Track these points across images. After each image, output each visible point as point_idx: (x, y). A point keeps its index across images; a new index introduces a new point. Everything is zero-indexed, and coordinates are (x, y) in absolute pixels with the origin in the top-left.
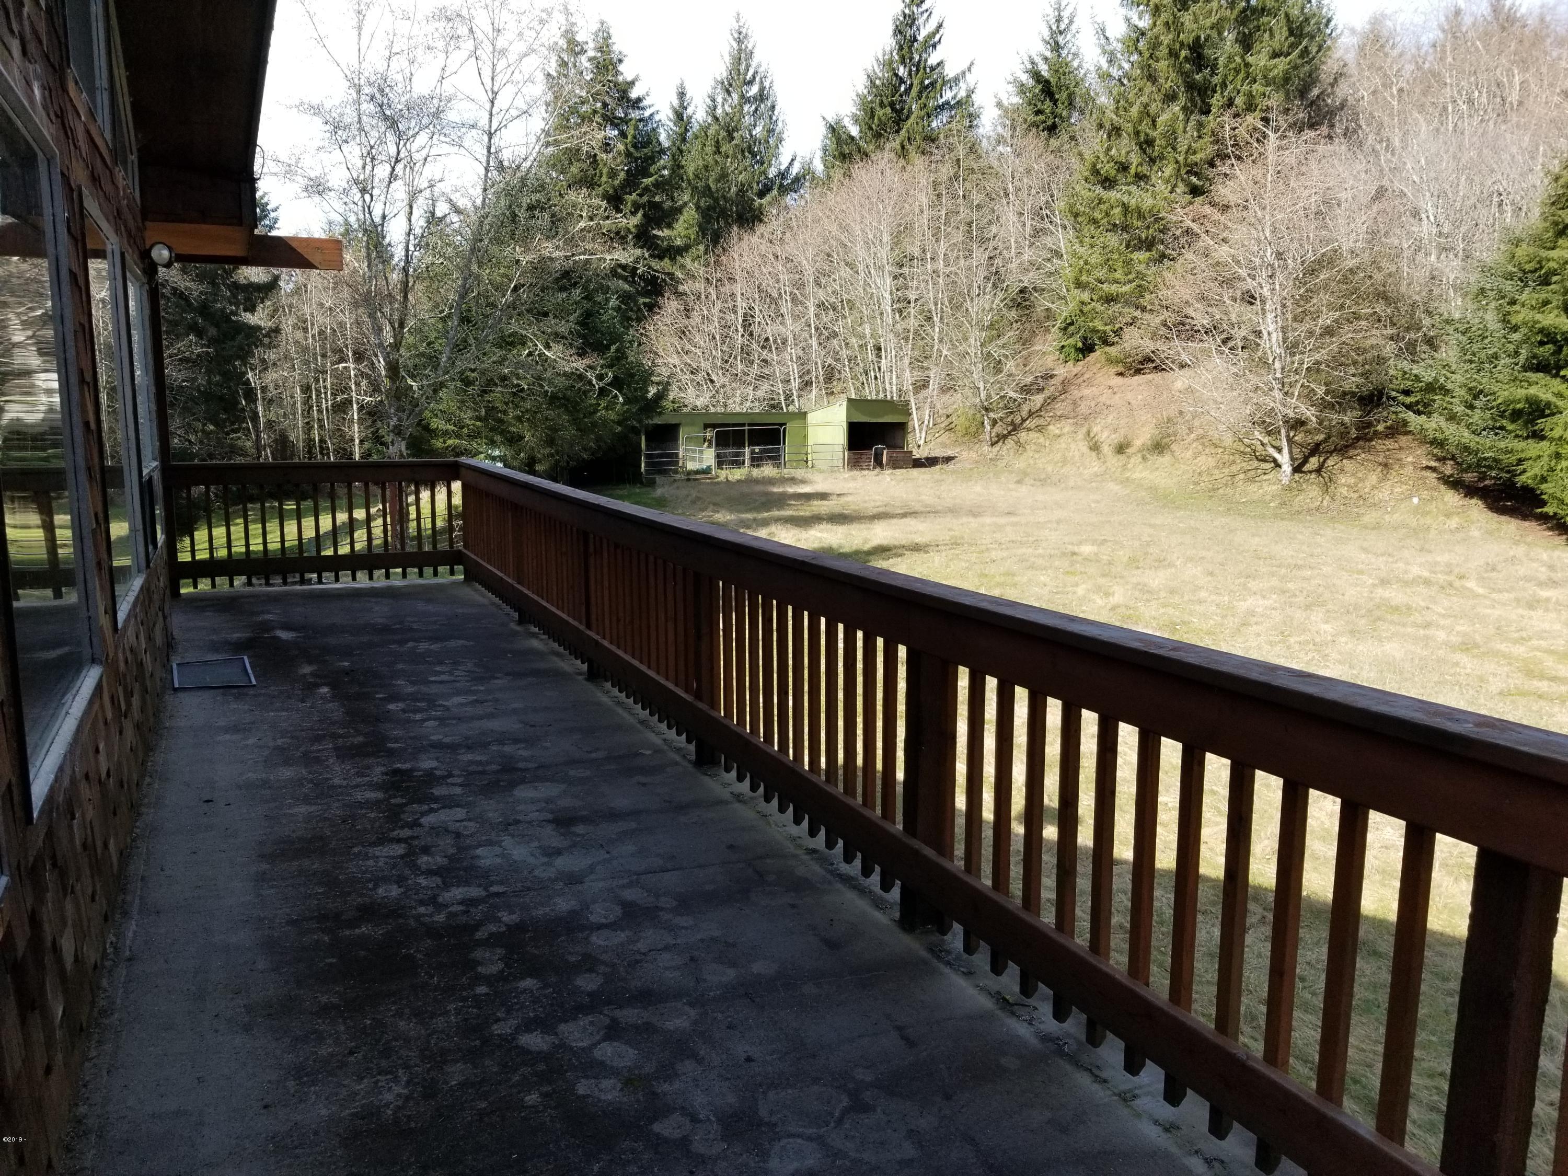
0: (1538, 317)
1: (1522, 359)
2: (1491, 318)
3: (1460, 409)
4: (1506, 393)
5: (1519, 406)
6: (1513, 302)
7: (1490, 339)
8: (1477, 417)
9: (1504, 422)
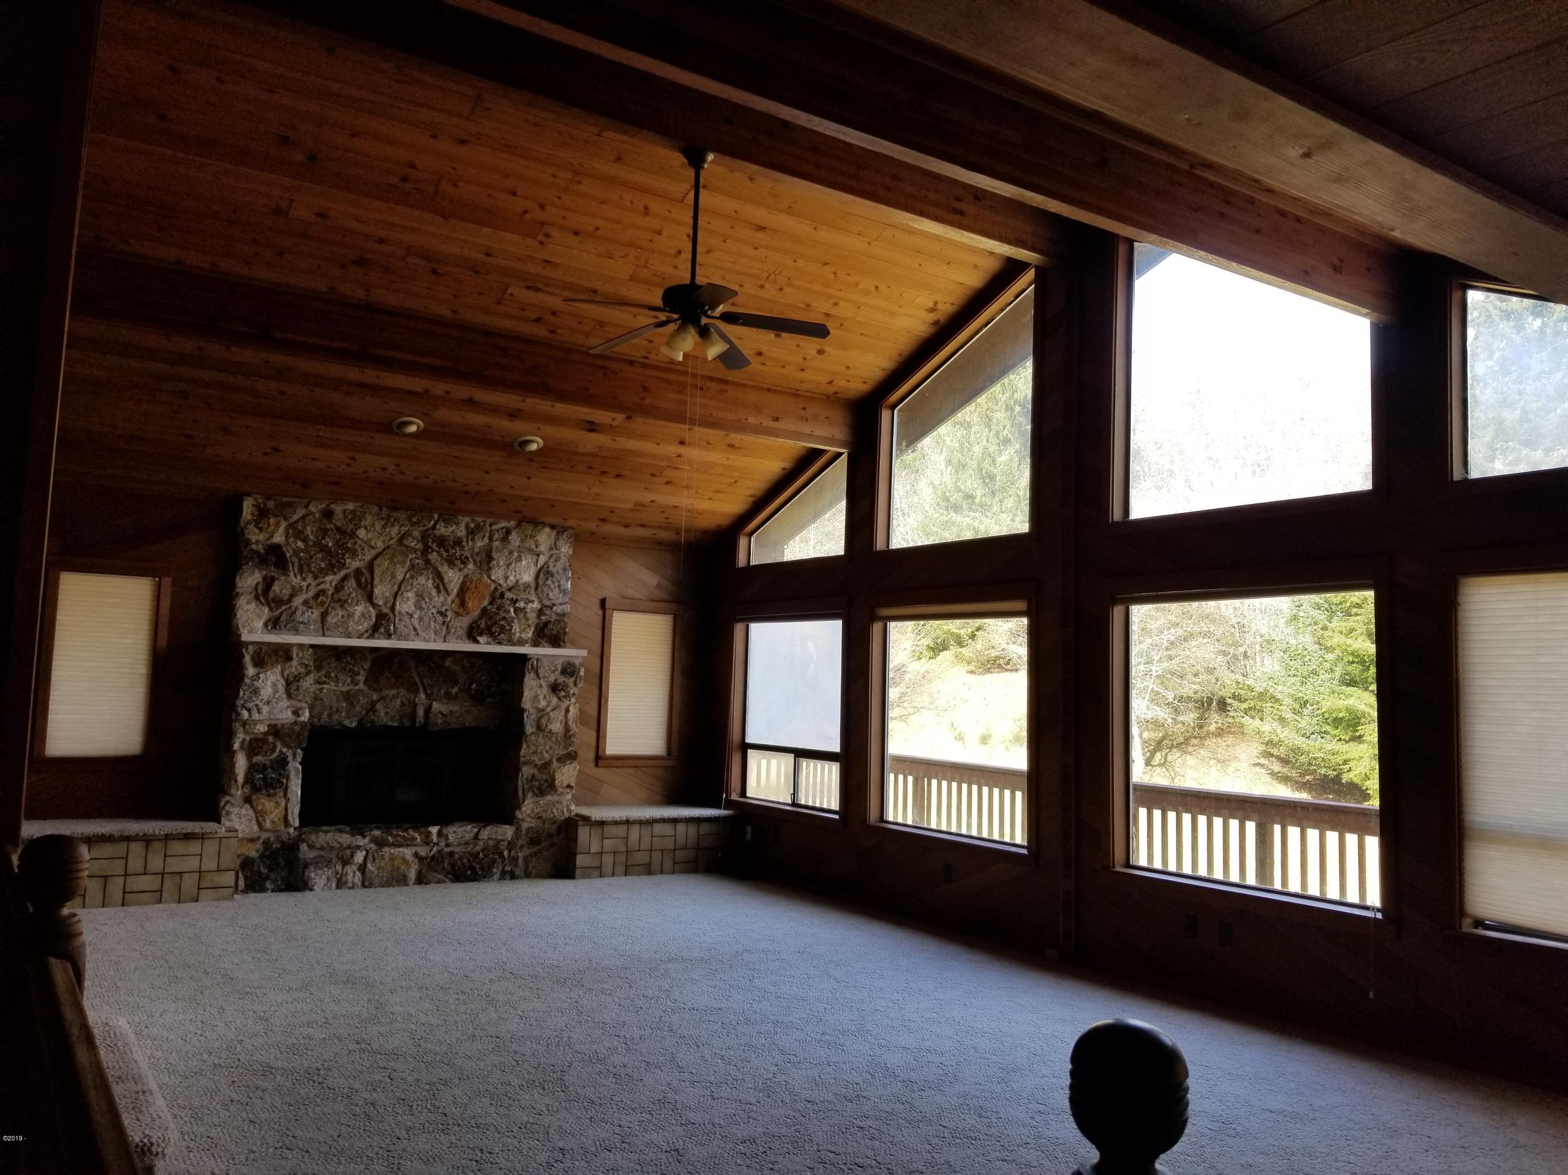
0: (1349, 641)
1: (1337, 675)
2: (1307, 640)
3: (1289, 715)
4: (1328, 704)
5: (1341, 715)
6: (1325, 628)
7: (1308, 657)
8: (1304, 723)
9: (1328, 728)
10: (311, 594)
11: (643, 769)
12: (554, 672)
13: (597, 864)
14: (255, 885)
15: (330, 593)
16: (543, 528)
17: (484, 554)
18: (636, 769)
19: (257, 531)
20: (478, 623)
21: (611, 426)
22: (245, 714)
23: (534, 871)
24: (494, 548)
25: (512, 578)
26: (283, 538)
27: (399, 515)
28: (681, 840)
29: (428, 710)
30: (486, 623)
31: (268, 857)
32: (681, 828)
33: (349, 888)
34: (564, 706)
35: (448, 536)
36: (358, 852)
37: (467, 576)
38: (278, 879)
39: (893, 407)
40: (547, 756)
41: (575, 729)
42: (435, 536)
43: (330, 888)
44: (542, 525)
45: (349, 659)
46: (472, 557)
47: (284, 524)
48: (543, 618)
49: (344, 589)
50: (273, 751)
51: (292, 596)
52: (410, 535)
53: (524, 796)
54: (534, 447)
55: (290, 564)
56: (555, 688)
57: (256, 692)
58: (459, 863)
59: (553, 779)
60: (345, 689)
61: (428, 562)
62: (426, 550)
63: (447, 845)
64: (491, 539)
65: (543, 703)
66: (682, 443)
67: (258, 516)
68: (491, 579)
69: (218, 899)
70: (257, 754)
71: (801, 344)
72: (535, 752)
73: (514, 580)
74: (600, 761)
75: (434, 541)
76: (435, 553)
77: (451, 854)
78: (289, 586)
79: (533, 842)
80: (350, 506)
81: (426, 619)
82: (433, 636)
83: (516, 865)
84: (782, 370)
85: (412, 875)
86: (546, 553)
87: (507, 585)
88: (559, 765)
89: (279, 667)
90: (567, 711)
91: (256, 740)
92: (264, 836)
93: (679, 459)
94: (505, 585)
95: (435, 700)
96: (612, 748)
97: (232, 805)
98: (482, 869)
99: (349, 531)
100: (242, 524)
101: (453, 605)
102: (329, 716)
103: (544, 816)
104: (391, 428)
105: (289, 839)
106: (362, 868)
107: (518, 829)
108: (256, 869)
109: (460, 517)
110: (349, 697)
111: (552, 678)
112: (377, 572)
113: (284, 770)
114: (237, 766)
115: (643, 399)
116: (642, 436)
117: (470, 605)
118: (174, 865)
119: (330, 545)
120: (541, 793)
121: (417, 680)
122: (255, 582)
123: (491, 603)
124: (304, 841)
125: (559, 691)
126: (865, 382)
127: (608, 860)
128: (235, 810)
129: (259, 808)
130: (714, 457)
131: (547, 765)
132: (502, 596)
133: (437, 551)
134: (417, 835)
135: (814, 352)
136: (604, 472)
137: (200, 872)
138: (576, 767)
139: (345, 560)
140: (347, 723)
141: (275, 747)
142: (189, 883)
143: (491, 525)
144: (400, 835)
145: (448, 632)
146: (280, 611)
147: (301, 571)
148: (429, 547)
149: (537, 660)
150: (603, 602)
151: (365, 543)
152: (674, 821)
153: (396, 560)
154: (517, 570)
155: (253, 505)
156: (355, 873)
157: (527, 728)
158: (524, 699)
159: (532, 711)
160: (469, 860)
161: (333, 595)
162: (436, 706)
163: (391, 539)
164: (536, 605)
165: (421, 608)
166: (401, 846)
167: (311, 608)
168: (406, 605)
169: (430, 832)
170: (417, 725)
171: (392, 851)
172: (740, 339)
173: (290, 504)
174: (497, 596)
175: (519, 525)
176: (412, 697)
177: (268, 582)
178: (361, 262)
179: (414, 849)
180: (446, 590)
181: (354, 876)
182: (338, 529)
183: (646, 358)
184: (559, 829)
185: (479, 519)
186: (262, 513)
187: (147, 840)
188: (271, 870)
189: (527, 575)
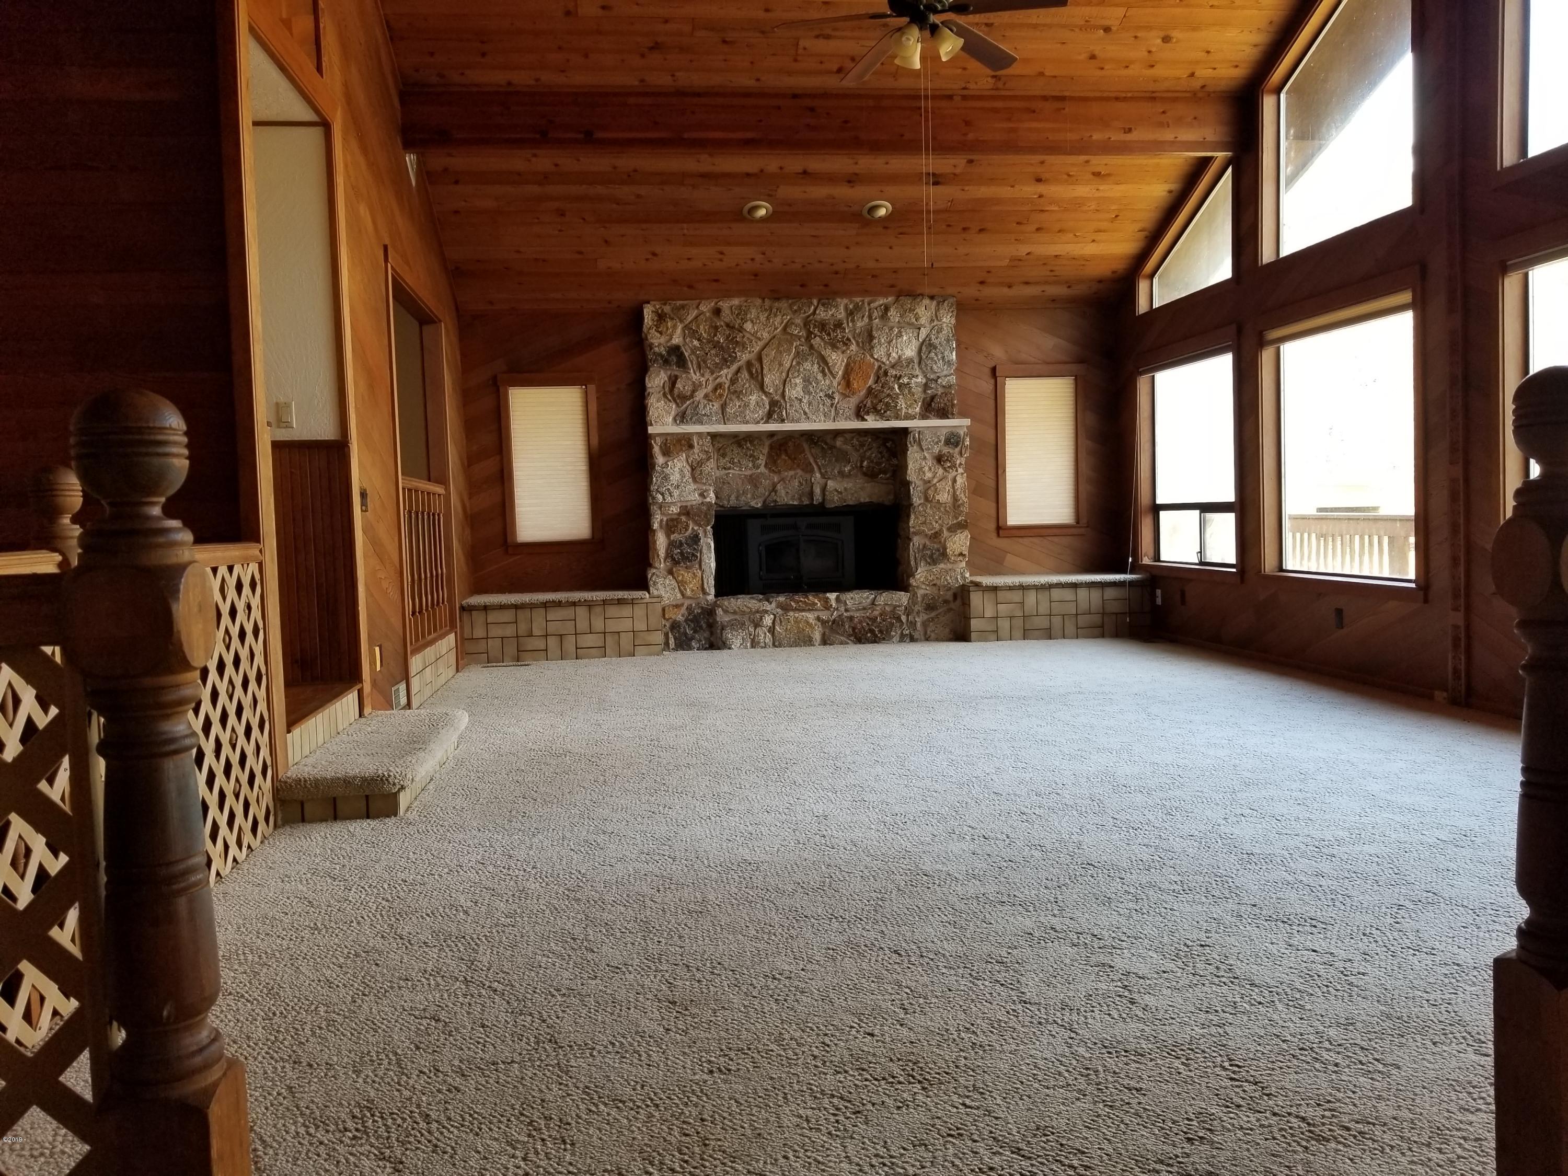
10: (710, 388)
11: (1049, 538)
12: (937, 443)
13: (992, 627)
14: (683, 644)
15: (726, 386)
16: (921, 300)
17: (866, 334)
18: (1041, 539)
19: (659, 335)
20: (865, 403)
21: (955, 174)
22: (660, 497)
23: (933, 635)
24: (875, 326)
25: (894, 355)
26: (681, 339)
27: (781, 304)
28: (1084, 606)
29: (824, 489)
30: (872, 402)
31: (691, 621)
32: (1083, 593)
33: (762, 647)
34: (950, 476)
35: (829, 319)
36: (766, 615)
37: (850, 357)
38: (702, 639)
39: (1278, 91)
40: (937, 526)
41: (964, 498)
42: (816, 321)
43: (746, 647)
44: (921, 297)
45: (749, 445)
46: (854, 338)
47: (680, 327)
48: (929, 392)
49: (738, 381)
50: (687, 530)
51: (694, 391)
52: (793, 323)
53: (916, 564)
54: (882, 212)
55: (689, 363)
56: (939, 459)
57: (666, 478)
58: (859, 626)
59: (945, 549)
60: (749, 473)
61: (811, 347)
62: (810, 334)
63: (846, 610)
64: (870, 317)
65: (929, 475)
66: (1039, 180)
67: (657, 321)
68: (874, 358)
69: (650, 655)
70: (674, 533)
71: (1139, 35)
72: (924, 523)
73: (897, 357)
74: (1001, 532)
75: (815, 326)
76: (818, 339)
77: (851, 618)
78: (690, 383)
79: (930, 607)
80: (736, 302)
81: (815, 403)
82: (823, 419)
83: (915, 629)
84: (1124, 72)
85: (817, 636)
86: (928, 326)
87: (890, 362)
88: (951, 534)
89: (684, 455)
90: (954, 481)
91: (672, 520)
92: (687, 603)
93: (1042, 200)
94: (888, 362)
95: (829, 478)
96: (1014, 518)
97: (658, 576)
98: (881, 632)
99: (737, 326)
100: (645, 329)
101: (839, 387)
102: (737, 498)
103: (938, 583)
104: (741, 216)
105: (708, 605)
106: (772, 630)
107: (915, 595)
108: (682, 630)
109: (839, 300)
110: (753, 480)
111: (936, 450)
112: (765, 361)
113: (697, 545)
114: (658, 543)
115: (966, 134)
116: (992, 181)
117: (855, 385)
118: (612, 626)
119: (722, 341)
120: (934, 561)
121: (812, 461)
122: (662, 382)
123: (876, 382)
124: (719, 606)
125: (944, 462)
126: (1237, 66)
127: (1004, 624)
128: (660, 581)
129: (680, 578)
130: (1082, 191)
131: (936, 535)
132: (886, 373)
133: (819, 336)
134: (816, 601)
135: (1159, 41)
136: (964, 229)
137: (633, 631)
138: (967, 536)
139: (736, 353)
140: (753, 504)
141: (688, 526)
142: (626, 639)
143: (869, 304)
144: (801, 601)
145: (837, 414)
146: (685, 406)
147: (699, 367)
148: (812, 333)
149: (919, 432)
150: (994, 370)
151: (753, 335)
152: (1075, 586)
153: (781, 349)
154: (899, 346)
155: (653, 312)
156: (765, 634)
157: (914, 500)
158: (909, 472)
159: (918, 483)
160: (868, 624)
161: (729, 388)
162: (830, 483)
163: (776, 329)
164: (920, 379)
165: (809, 393)
166: (804, 610)
167: (711, 401)
168: (795, 391)
169: (828, 598)
170: (815, 503)
171: (796, 615)
172: (1064, 43)
173: (683, 307)
174: (881, 375)
175: (897, 301)
176: (808, 476)
177: (673, 381)
178: (656, 47)
179: (816, 614)
180: (831, 373)
181: (765, 637)
182: (728, 325)
183: (965, 88)
184: (955, 596)
185: (858, 300)
186: (661, 317)
187: (590, 605)
188: (695, 632)
189: (909, 350)
